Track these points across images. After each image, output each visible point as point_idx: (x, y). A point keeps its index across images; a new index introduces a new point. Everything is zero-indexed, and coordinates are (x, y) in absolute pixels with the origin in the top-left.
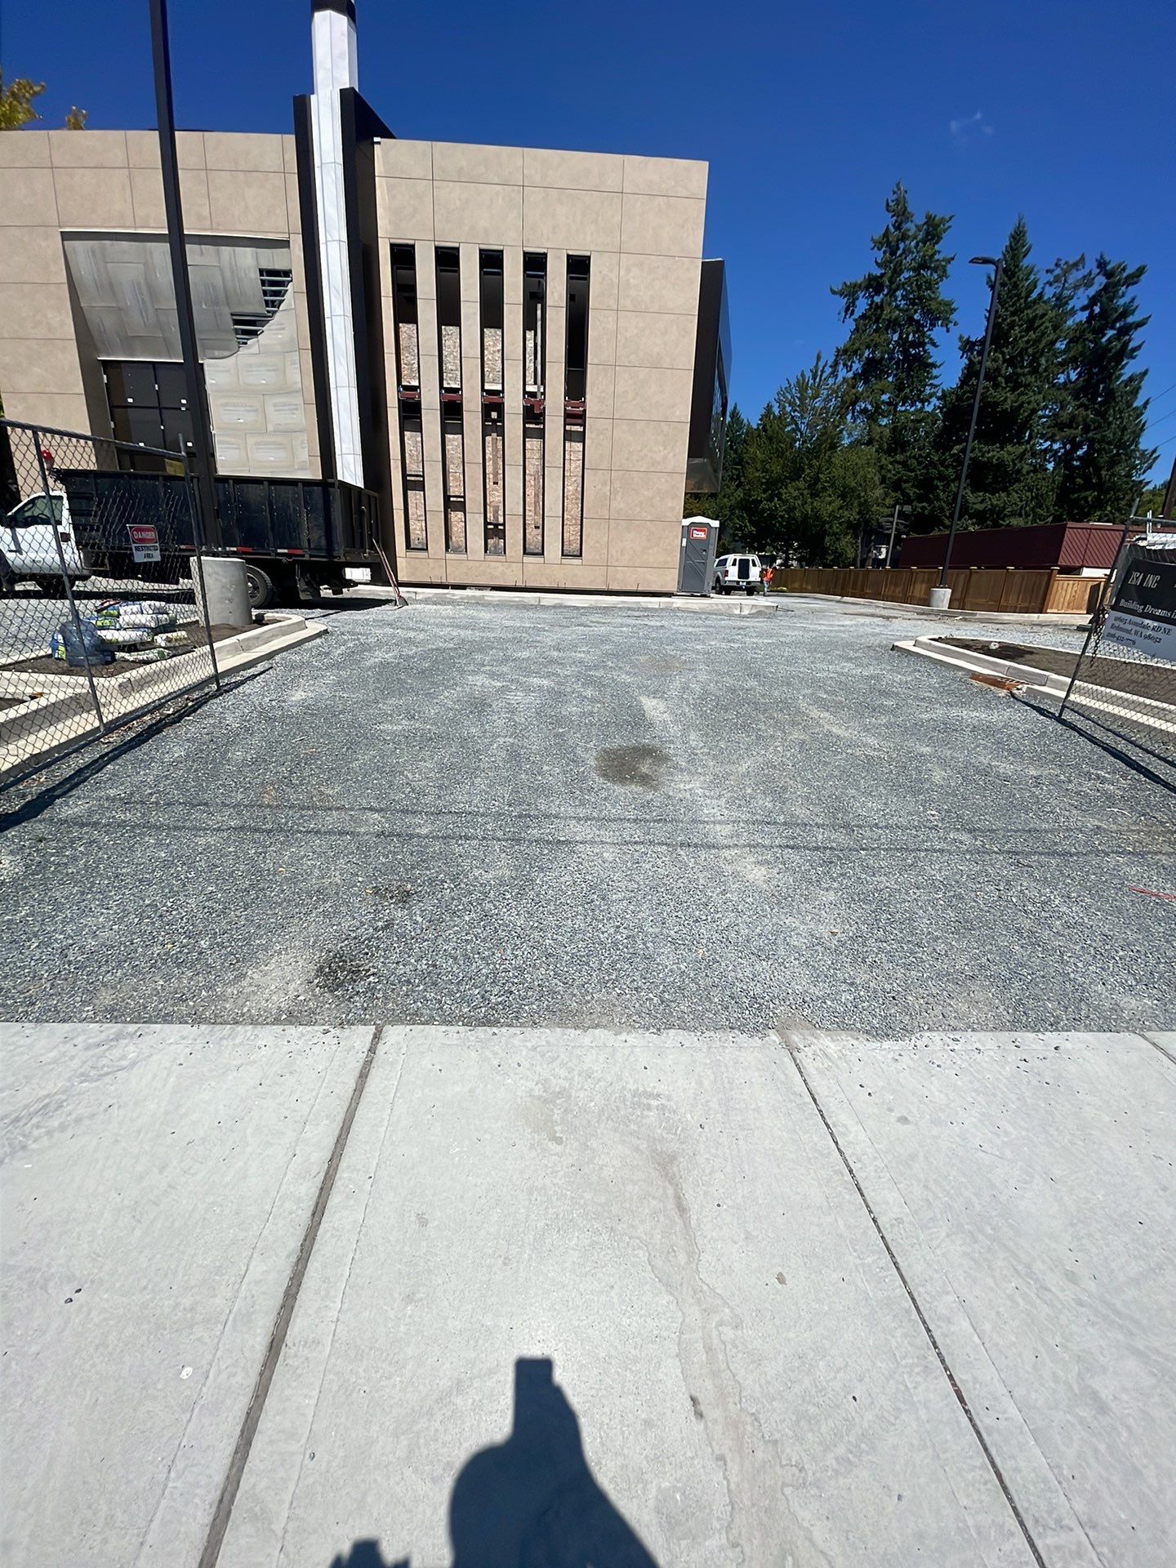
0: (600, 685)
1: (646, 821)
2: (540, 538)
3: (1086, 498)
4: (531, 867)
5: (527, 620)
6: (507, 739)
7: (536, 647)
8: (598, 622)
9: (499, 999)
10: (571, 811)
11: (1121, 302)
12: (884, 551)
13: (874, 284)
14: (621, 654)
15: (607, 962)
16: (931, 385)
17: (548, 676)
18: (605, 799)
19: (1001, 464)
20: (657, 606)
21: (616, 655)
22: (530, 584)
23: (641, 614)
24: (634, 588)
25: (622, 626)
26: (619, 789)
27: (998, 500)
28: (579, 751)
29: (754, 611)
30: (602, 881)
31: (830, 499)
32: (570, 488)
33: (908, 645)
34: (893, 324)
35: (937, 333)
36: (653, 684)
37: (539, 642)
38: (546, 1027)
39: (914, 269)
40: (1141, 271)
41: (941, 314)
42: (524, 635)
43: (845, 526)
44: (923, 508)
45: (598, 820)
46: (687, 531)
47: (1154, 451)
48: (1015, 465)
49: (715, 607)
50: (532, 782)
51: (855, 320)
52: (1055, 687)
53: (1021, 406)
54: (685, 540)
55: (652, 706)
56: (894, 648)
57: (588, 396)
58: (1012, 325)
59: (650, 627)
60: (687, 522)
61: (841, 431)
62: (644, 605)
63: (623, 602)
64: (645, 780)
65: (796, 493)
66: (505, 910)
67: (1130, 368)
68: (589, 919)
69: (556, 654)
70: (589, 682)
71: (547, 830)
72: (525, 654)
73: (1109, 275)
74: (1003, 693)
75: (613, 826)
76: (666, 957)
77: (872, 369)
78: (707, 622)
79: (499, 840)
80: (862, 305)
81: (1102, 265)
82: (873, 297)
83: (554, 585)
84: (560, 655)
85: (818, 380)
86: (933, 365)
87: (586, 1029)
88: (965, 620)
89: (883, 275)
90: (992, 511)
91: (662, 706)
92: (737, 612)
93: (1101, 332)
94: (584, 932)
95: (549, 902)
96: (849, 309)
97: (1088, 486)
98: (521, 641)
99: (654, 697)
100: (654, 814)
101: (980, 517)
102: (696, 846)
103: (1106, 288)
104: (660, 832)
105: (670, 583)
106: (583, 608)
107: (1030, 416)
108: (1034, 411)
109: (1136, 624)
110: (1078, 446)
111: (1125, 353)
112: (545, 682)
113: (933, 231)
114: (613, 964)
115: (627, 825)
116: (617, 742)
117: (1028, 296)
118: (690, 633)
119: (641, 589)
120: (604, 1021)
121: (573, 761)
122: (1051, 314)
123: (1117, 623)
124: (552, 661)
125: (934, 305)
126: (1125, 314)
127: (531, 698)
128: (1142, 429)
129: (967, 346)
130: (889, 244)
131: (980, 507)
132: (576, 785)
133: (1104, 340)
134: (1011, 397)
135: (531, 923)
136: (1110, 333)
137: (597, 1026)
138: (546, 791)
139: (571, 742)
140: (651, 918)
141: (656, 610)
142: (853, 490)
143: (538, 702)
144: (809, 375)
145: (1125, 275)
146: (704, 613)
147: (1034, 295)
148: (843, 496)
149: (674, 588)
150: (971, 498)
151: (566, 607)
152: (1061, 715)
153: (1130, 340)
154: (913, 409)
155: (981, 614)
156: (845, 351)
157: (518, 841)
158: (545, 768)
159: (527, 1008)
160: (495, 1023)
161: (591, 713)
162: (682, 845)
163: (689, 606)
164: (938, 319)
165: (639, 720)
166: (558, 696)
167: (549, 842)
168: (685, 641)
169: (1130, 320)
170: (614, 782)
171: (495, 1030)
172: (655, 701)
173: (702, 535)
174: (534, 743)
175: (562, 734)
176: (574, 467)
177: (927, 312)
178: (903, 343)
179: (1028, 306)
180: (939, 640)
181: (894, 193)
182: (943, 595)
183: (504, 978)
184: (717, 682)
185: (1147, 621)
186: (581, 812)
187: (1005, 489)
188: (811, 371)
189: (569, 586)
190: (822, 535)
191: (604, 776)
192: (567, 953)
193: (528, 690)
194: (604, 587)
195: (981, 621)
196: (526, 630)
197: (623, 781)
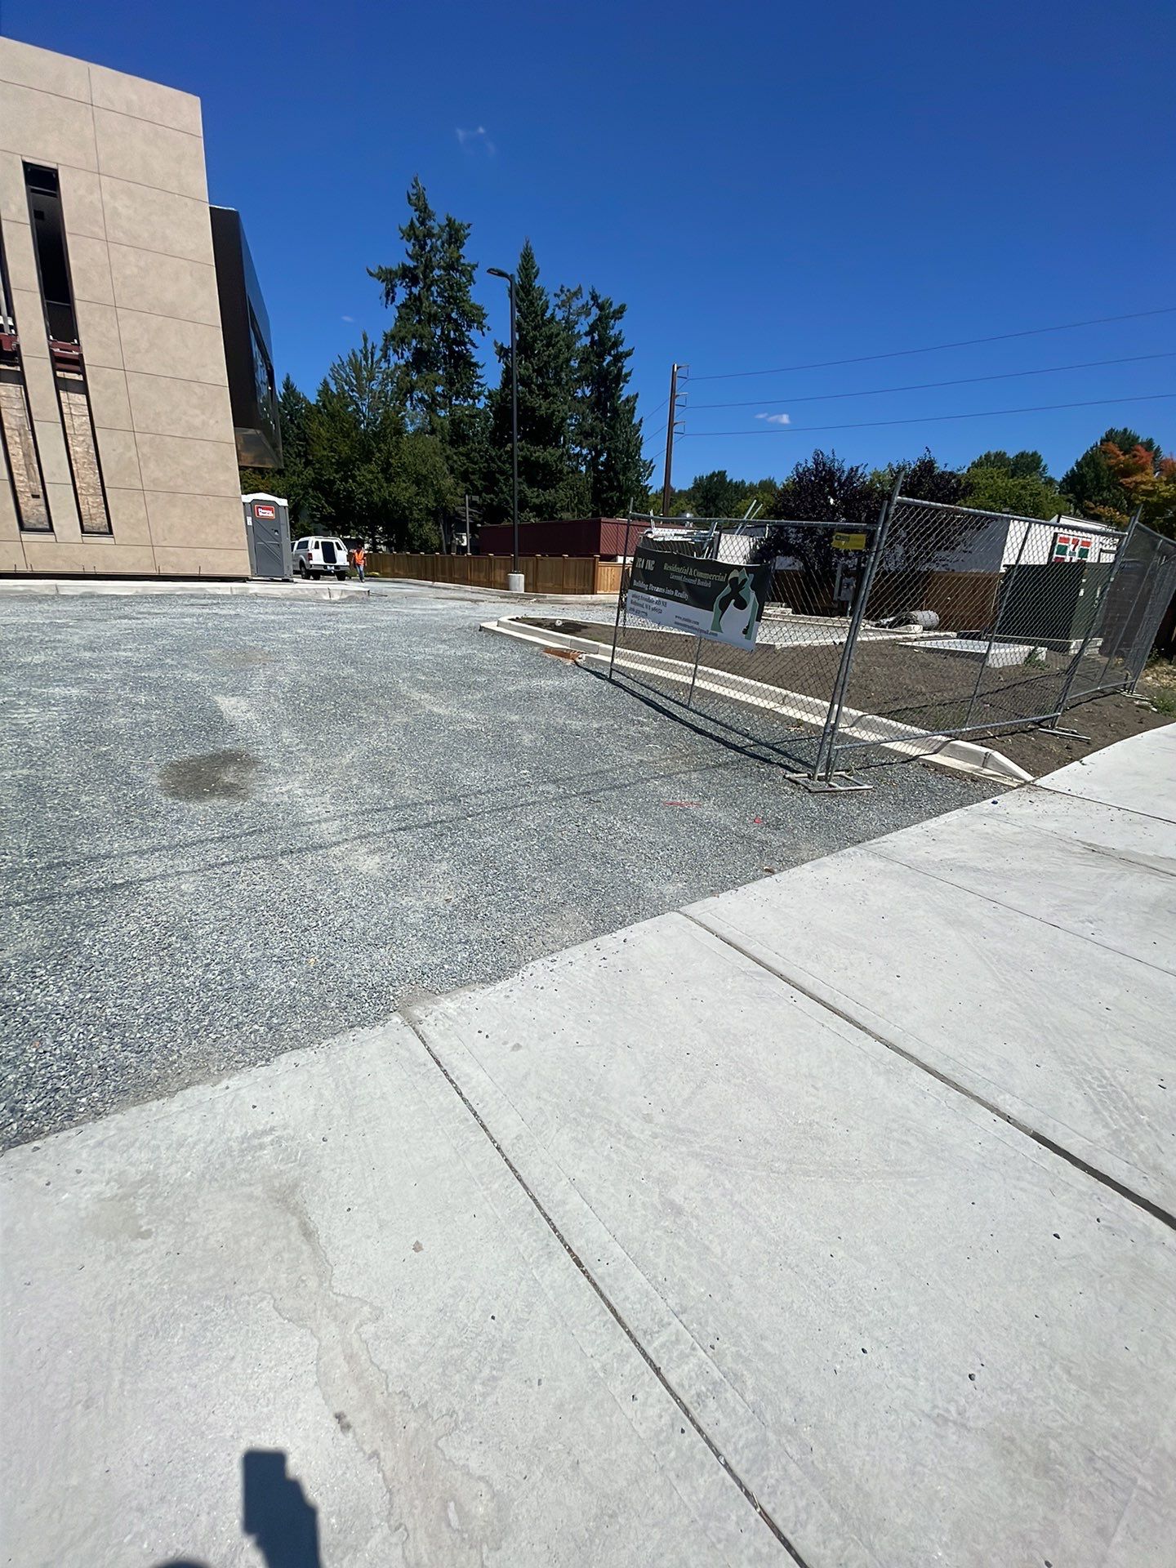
0: (157, 687)
1: (235, 836)
2: (43, 510)
3: (612, 498)
4: (73, 926)
5: (39, 615)
6: (18, 771)
7: (55, 648)
8: (149, 613)
9: (39, 1105)
10: (129, 846)
11: (612, 333)
12: (464, 538)
13: (408, 275)
14: (185, 649)
15: (196, 1008)
16: (477, 383)
17: (78, 683)
18: (178, 821)
19: (546, 465)
20: (229, 593)
21: (179, 651)
22: (38, 569)
23: (210, 602)
24: (195, 572)
25: (183, 615)
26: (196, 807)
27: (549, 495)
28: (134, 770)
29: (345, 596)
30: (182, 918)
31: (405, 485)
32: (77, 450)
33: (492, 625)
34: (433, 318)
35: (474, 334)
36: (229, 681)
37: (59, 641)
38: (116, 1112)
39: (445, 269)
40: (622, 309)
41: (475, 317)
42: (35, 634)
43: (424, 512)
44: (492, 500)
45: (170, 848)
46: (250, 509)
47: (651, 462)
48: (557, 466)
49: (300, 592)
50: (63, 821)
51: (398, 307)
52: (603, 654)
53: (553, 413)
54: (249, 519)
55: (230, 706)
56: (481, 629)
57: (81, 338)
58: (535, 339)
59: (221, 616)
60: (248, 498)
61: (403, 418)
62: (211, 592)
63: (183, 589)
64: (229, 791)
65: (370, 476)
66: (38, 991)
67: (626, 391)
68: (167, 967)
69: (88, 654)
70: (141, 685)
71: (96, 875)
72: (38, 659)
73: (601, 307)
74: (569, 662)
75: (192, 851)
76: (273, 980)
77: (421, 360)
78: (293, 609)
79: (18, 904)
80: (401, 295)
81: (594, 298)
82: (410, 287)
83: (78, 570)
84: (95, 655)
85: (370, 362)
86: (476, 365)
87: (172, 1094)
88: (538, 601)
89: (416, 268)
90: (546, 505)
91: (244, 704)
92: (326, 597)
93: (601, 356)
94: (162, 984)
95: (105, 963)
96: (390, 294)
97: (611, 488)
98: (30, 642)
99: (233, 696)
100: (245, 827)
101: (538, 510)
102: (300, 850)
103: (599, 319)
104: (255, 845)
105: (241, 563)
106: (126, 596)
107: (561, 422)
108: (564, 420)
109: (646, 600)
110: (599, 454)
111: (620, 378)
112: (75, 691)
113: (455, 235)
114: (204, 1011)
115: (211, 845)
116: (188, 752)
117: (543, 315)
118: (273, 621)
119: (204, 573)
120: (197, 1075)
121: (127, 784)
122: (564, 334)
123: (634, 599)
124: (82, 665)
125: (467, 308)
126: (616, 344)
127: (53, 713)
128: (641, 443)
129: (503, 352)
130: (416, 238)
131: (537, 501)
132: (136, 813)
133: (605, 364)
134: (545, 405)
135: (81, 996)
136: (608, 359)
137: (188, 1085)
138: (89, 828)
139: (120, 761)
140: (251, 943)
141: (228, 597)
142: (425, 477)
143: (65, 717)
144: (360, 356)
145: (612, 310)
146: (288, 599)
147: (548, 315)
148: (417, 483)
149: (246, 571)
150: (528, 492)
151: (99, 596)
152: (609, 676)
153: (623, 367)
154: (466, 404)
155: (550, 596)
156: (393, 337)
157: (50, 899)
158: (84, 799)
159: (84, 1100)
160: (39, 1134)
161: (147, 723)
162: (283, 853)
163: (270, 592)
164: (474, 321)
165: (215, 723)
166: (96, 706)
167: (98, 890)
168: (266, 630)
169: (621, 349)
170: (188, 799)
171: (36, 1144)
172: (234, 700)
173: (270, 514)
174: (63, 769)
175: (105, 754)
176: (78, 423)
177: (463, 314)
178: (445, 338)
179: (544, 324)
180: (517, 620)
181: (414, 187)
182: (518, 580)
183: (43, 1076)
184: (309, 672)
185: (652, 597)
186: (145, 843)
187: (553, 487)
188: (361, 351)
189: (100, 570)
190: (405, 520)
191: (172, 795)
192: (138, 1016)
193: (46, 703)
194: (153, 572)
195: (551, 602)
196: (39, 628)
197: (200, 796)
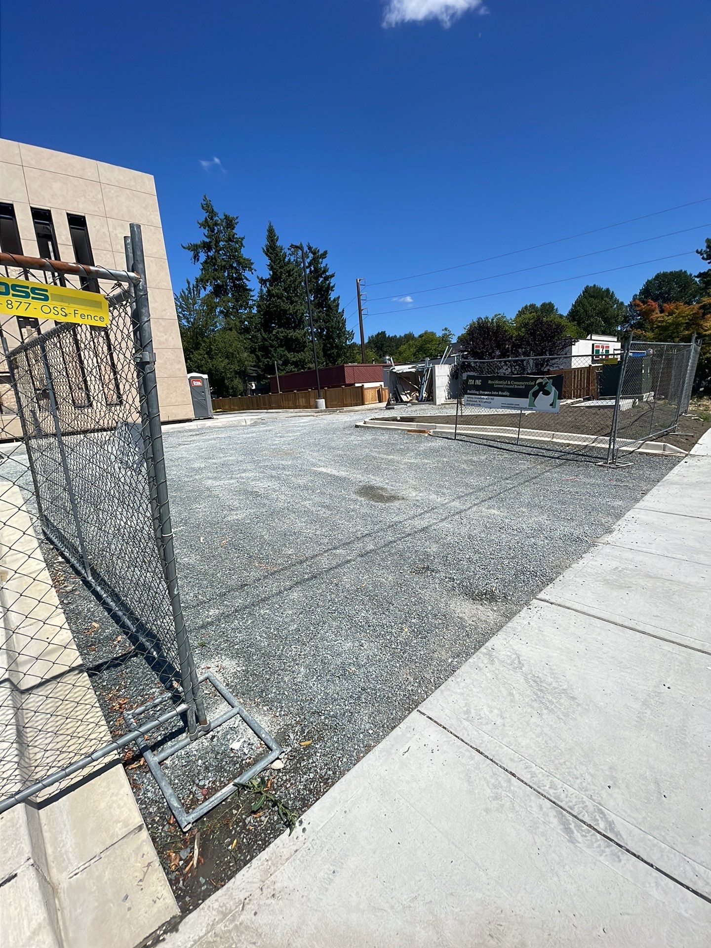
3: (333, 353)
11: (322, 266)
13: (207, 246)
19: (297, 339)
34: (224, 268)
35: (247, 273)
39: (226, 241)
40: (325, 253)
41: (247, 265)
47: (352, 331)
51: (201, 264)
53: (297, 311)
58: (281, 273)
67: (333, 296)
73: (314, 253)
80: (203, 257)
81: (310, 248)
82: (207, 252)
86: (250, 290)
89: (210, 242)
90: (300, 361)
93: (317, 279)
96: (196, 257)
97: (332, 348)
103: (314, 259)
107: (301, 316)
108: (303, 314)
110: (322, 330)
111: (329, 288)
113: (230, 223)
117: (284, 260)
122: (296, 269)
125: (242, 261)
126: (325, 272)
128: (345, 322)
129: (263, 282)
130: (209, 226)
133: (319, 282)
134: (291, 307)
136: (321, 279)
142: (232, 354)
145: (320, 254)
147: (287, 260)
148: (227, 357)
153: (330, 283)
156: (202, 280)
164: (246, 267)
169: (327, 274)
177: (239, 263)
178: (230, 277)
179: (285, 265)
181: (204, 200)
182: (322, 402)
190: (223, 379)
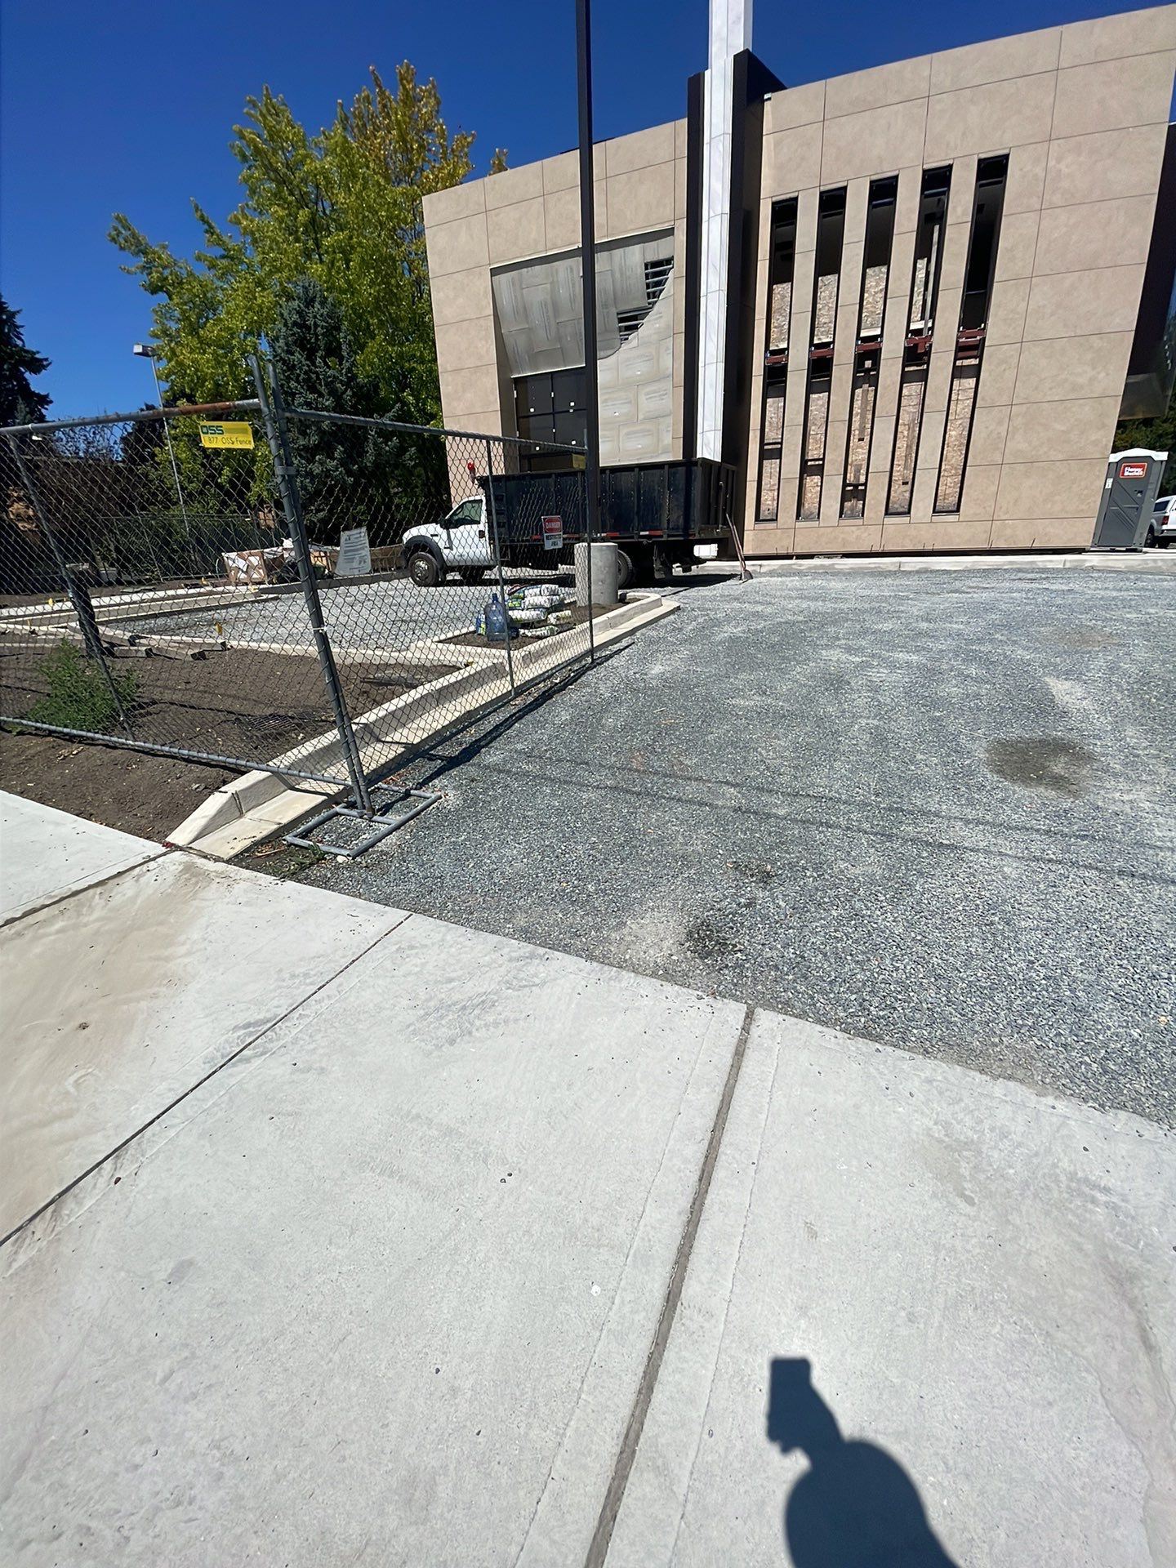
0: (987, 662)
1: (1065, 835)
2: (908, 495)
4: (908, 870)
5: (887, 588)
6: (870, 721)
7: (899, 618)
8: (978, 588)
9: (881, 1013)
10: (956, 811)
14: (1013, 625)
15: (1019, 1002)
17: (917, 650)
18: (1003, 801)
20: (1061, 566)
21: (1007, 626)
22: (889, 548)
23: (1038, 576)
24: (1027, 545)
25: (1011, 590)
26: (1020, 791)
28: (963, 740)
30: (1004, 902)
36: (1063, 662)
37: (902, 612)
38: (942, 1059)
42: (883, 605)
45: (993, 825)
46: (1116, 469)
49: (1152, 564)
50: (902, 772)
54: (1111, 483)
55: (1063, 690)
57: (990, 321)
59: (1052, 591)
60: (1117, 457)
62: (1041, 565)
63: (1011, 563)
64: (1058, 782)
66: (879, 913)
68: (989, 945)
69: (925, 625)
70: (971, 658)
71: (925, 828)
72: (887, 626)
75: (1017, 835)
76: (1108, 1015)
78: (1140, 584)
79: (866, 833)
83: (920, 547)
84: (931, 626)
91: (1079, 691)
94: (984, 959)
95: (933, 914)
98: (880, 612)
99: (1066, 679)
100: (1076, 827)
102: (1144, 877)
104: (1086, 852)
105: (1084, 533)
106: (955, 571)
112: (915, 658)
114: (1028, 1007)
115: (1035, 836)
116: (1015, 732)
118: (1114, 598)
119: (1037, 545)
121: (956, 751)
124: (920, 634)
127: (897, 676)
132: (960, 780)
135: (913, 935)
137: (1011, 1077)
138: (922, 783)
139: (951, 729)
140: (1080, 960)
141: (1058, 571)
143: (907, 680)
146: (1134, 572)
149: (1086, 542)
151: (932, 572)
157: (890, 837)
158: (919, 757)
159: (915, 1031)
160: (878, 1038)
161: (977, 696)
162: (1121, 873)
163: (1110, 564)
165: (1045, 706)
166: (931, 674)
167: (928, 844)
168: (1107, 608)
170: (1014, 781)
171: (878, 1046)
172: (1068, 684)
174: (903, 726)
175: (939, 719)
183: (884, 989)
184: (1164, 662)
186: (971, 814)
189: (938, 547)
191: (998, 772)
192: (962, 980)
193: (893, 666)
194: (985, 546)
196: (885, 599)
197: (1026, 781)
